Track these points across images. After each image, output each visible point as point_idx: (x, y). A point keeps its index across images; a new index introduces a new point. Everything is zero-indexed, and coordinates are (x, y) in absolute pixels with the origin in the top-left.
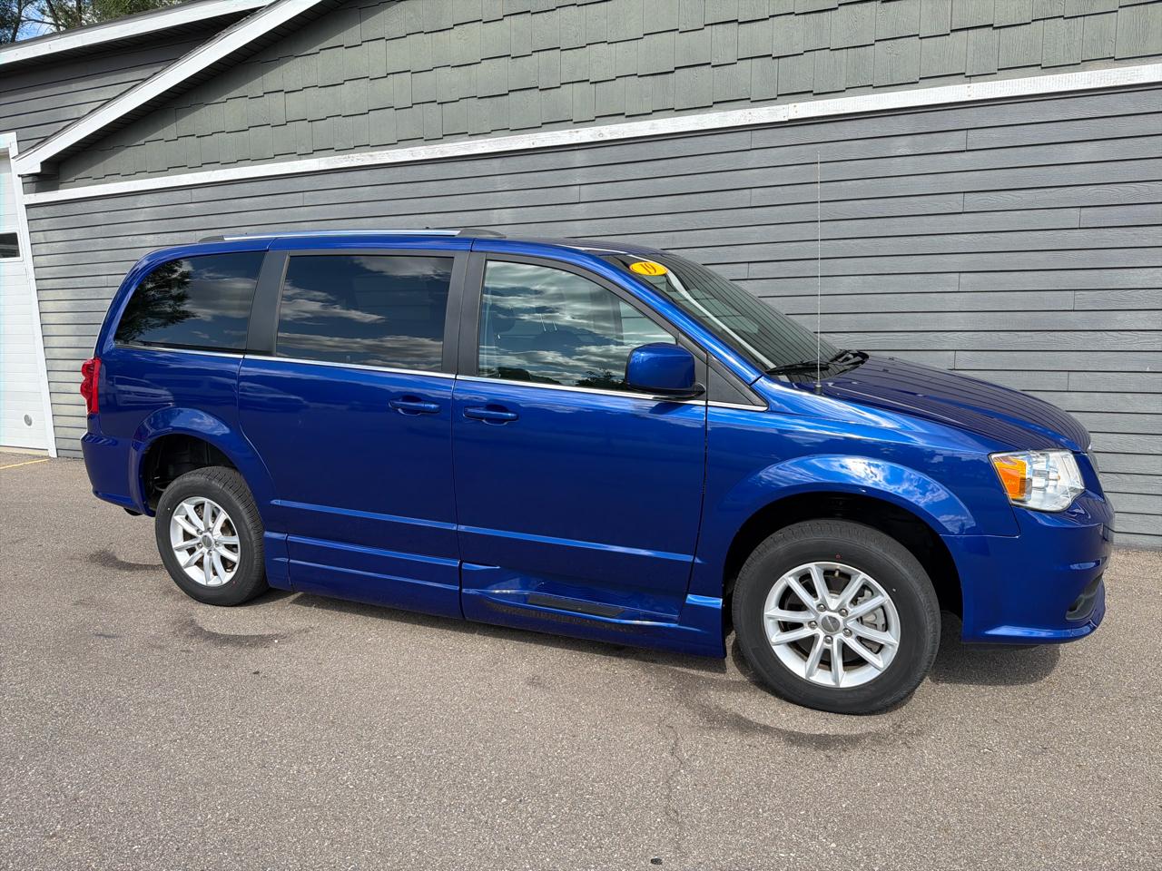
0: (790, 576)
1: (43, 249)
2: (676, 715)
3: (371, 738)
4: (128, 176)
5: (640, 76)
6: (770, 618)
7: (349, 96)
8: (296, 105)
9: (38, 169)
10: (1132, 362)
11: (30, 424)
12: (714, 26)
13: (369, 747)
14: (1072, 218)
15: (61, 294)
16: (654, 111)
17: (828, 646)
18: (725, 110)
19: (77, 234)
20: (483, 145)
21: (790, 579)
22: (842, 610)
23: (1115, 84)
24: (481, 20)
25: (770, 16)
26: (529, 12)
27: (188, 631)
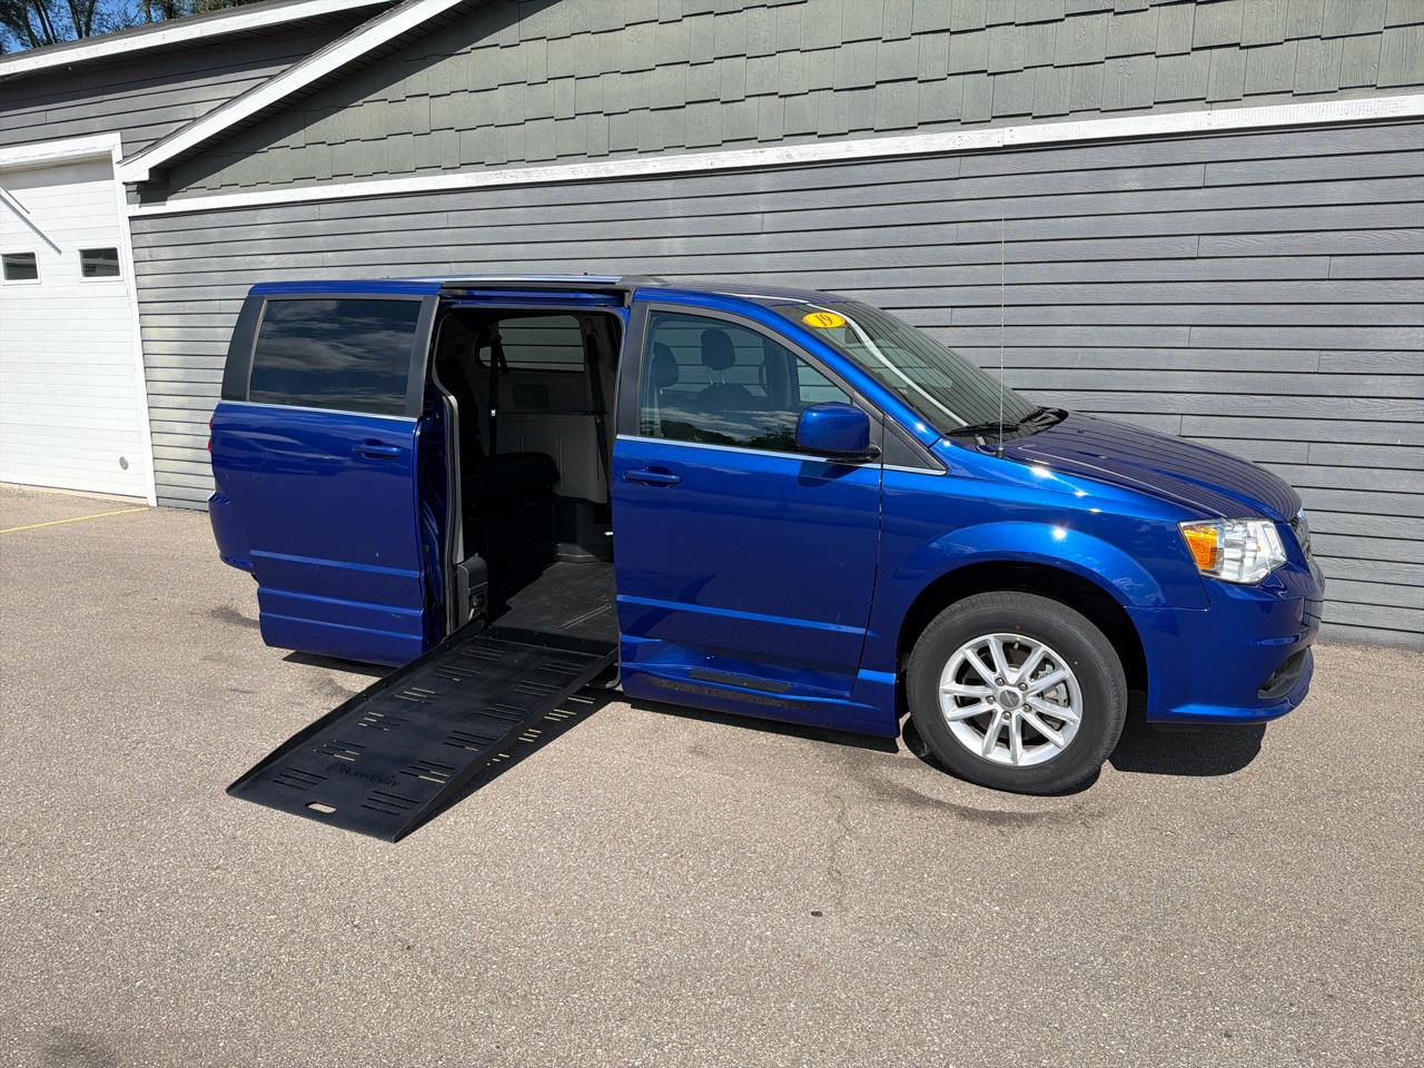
0: (968, 648)
1: (148, 268)
2: (844, 786)
3: (528, 795)
4: (247, 187)
5: (836, 91)
6: (947, 692)
7: (502, 103)
8: (442, 111)
9: (145, 177)
10: (1381, 434)
11: (126, 468)
12: (922, 36)
13: (526, 803)
14: (1320, 267)
15: (167, 320)
16: (850, 131)
17: (1006, 722)
18: (932, 132)
19: (187, 251)
20: (655, 164)
21: (967, 652)
22: (1020, 684)
23: (1375, 116)
24: (656, 21)
25: (987, 27)
26: (712, 12)
27: (328, 690)
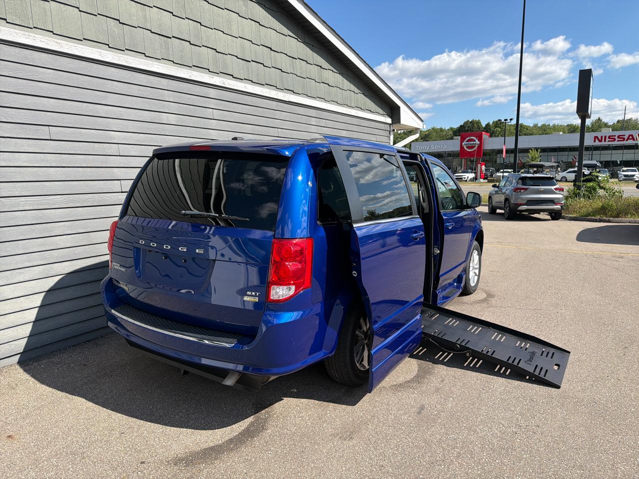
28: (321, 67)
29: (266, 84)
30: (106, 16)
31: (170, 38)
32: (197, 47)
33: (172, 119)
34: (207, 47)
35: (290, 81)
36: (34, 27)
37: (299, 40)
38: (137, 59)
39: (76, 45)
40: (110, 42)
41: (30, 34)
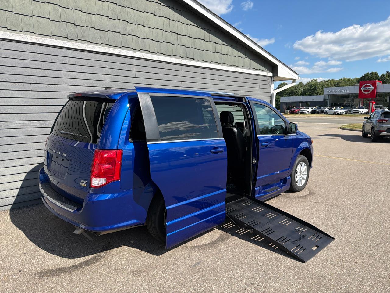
28: (215, 43)
29: (173, 55)
30: (66, 22)
31: (107, 31)
32: (125, 36)
33: (108, 78)
34: (132, 35)
35: (191, 52)
36: (23, 31)
37: (199, 27)
38: (85, 45)
39: (47, 39)
40: (68, 36)
41: (21, 35)
